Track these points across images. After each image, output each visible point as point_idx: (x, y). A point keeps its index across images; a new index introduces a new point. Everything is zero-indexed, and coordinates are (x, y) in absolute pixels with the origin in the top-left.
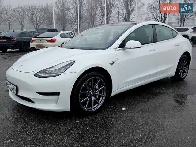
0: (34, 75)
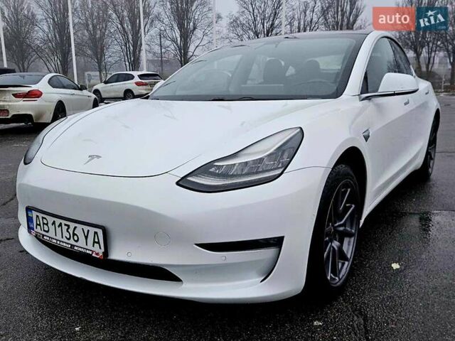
0: (178, 183)
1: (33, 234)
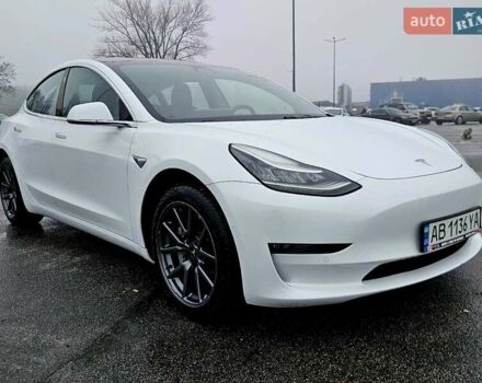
1: (430, 250)
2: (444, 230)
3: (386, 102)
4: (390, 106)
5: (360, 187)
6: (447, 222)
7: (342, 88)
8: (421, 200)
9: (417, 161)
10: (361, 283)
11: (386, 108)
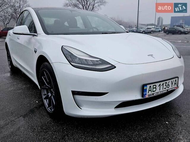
1: (147, 96)
2: (155, 88)
3: (177, 24)
4: (177, 26)
5: (115, 67)
6: (157, 84)
7: (159, 18)
8: (143, 74)
9: (149, 55)
10: (113, 110)
11: (175, 27)
